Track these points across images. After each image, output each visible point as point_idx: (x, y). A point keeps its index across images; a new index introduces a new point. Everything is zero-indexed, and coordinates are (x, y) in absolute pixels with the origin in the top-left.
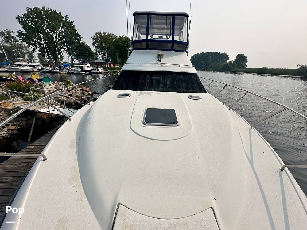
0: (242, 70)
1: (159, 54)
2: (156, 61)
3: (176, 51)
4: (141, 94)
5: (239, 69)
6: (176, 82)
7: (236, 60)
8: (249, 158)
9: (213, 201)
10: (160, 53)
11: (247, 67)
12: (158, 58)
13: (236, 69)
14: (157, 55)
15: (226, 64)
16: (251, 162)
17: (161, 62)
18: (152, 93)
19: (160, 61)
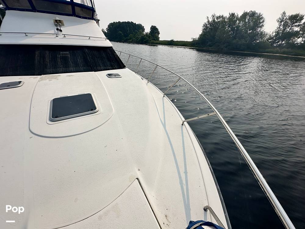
0: (157, 42)
1: (56, 21)
2: (53, 30)
3: (80, 17)
4: (42, 79)
5: (154, 41)
6: (90, 59)
7: (151, 32)
8: (163, 123)
9: (138, 172)
10: (57, 19)
11: (160, 39)
12: (56, 25)
13: (152, 41)
14: (53, 22)
15: (143, 35)
16: (164, 125)
17: (63, 33)
18: (60, 76)
19: (61, 31)
